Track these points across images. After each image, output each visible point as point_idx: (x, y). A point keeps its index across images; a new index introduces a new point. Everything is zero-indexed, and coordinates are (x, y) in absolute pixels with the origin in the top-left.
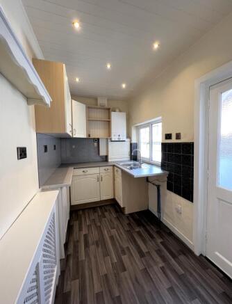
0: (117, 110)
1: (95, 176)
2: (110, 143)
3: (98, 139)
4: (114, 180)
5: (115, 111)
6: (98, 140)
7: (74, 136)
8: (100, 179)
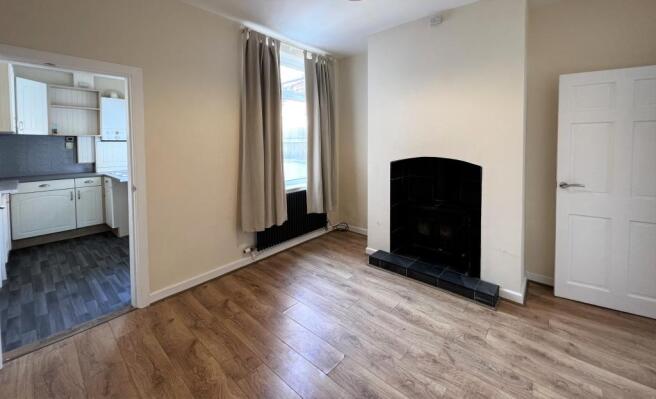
0: (114, 95)
1: (68, 192)
2: (99, 144)
3: (76, 138)
4: (104, 196)
5: (109, 96)
6: (74, 139)
7: (20, 132)
8: (75, 196)
